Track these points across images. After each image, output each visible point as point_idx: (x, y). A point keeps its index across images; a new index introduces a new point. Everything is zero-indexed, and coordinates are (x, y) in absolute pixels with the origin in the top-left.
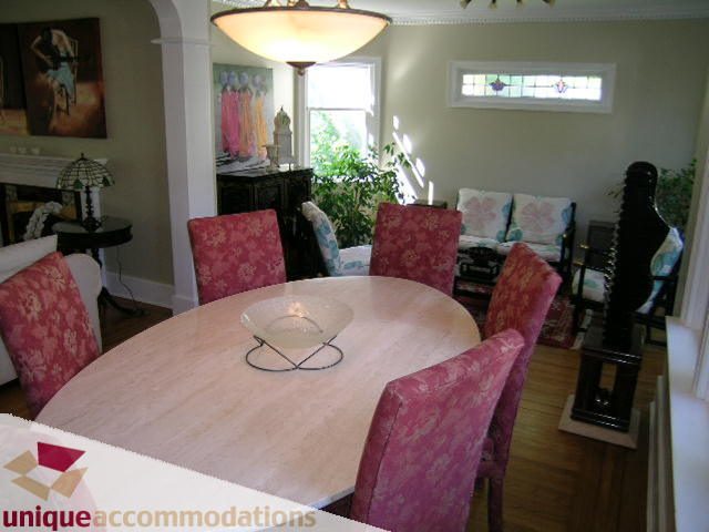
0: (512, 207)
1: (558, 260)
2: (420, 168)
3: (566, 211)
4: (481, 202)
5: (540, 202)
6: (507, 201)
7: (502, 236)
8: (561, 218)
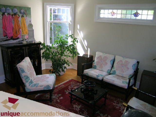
0: (114, 61)
1: (126, 88)
2: (86, 43)
3: (134, 65)
4: (103, 58)
5: (124, 60)
6: (113, 58)
7: (109, 71)
8: (132, 68)
